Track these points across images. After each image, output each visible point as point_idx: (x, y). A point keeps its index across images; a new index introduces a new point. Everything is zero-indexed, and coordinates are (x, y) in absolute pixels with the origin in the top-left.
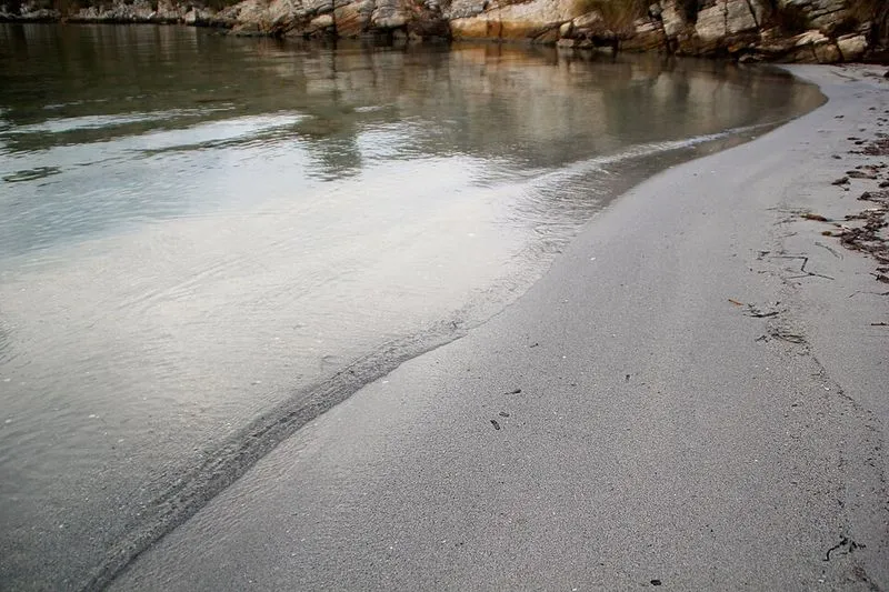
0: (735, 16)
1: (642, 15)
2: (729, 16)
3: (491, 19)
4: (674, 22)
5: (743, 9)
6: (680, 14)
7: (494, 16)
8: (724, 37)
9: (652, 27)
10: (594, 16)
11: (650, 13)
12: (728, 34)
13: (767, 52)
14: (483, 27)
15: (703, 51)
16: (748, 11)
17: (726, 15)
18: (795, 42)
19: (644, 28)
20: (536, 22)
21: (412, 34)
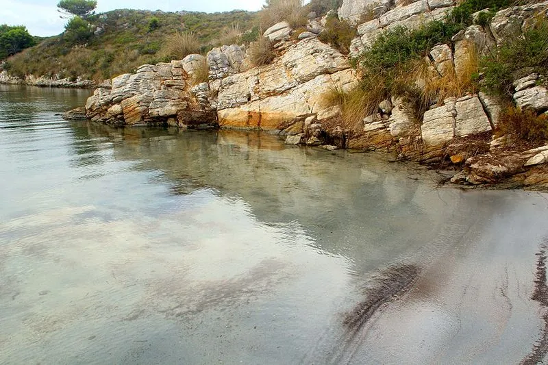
0: (466, 117)
1: (370, 113)
2: (458, 117)
3: (251, 109)
4: (400, 121)
5: (475, 109)
6: (407, 113)
7: (254, 107)
8: (450, 142)
9: (380, 126)
10: (336, 110)
11: (380, 111)
12: (457, 138)
13: (484, 174)
14: (244, 117)
15: (427, 156)
16: (481, 112)
17: (455, 116)
18: (526, 159)
19: (371, 126)
20: (289, 113)
21: (181, 123)
